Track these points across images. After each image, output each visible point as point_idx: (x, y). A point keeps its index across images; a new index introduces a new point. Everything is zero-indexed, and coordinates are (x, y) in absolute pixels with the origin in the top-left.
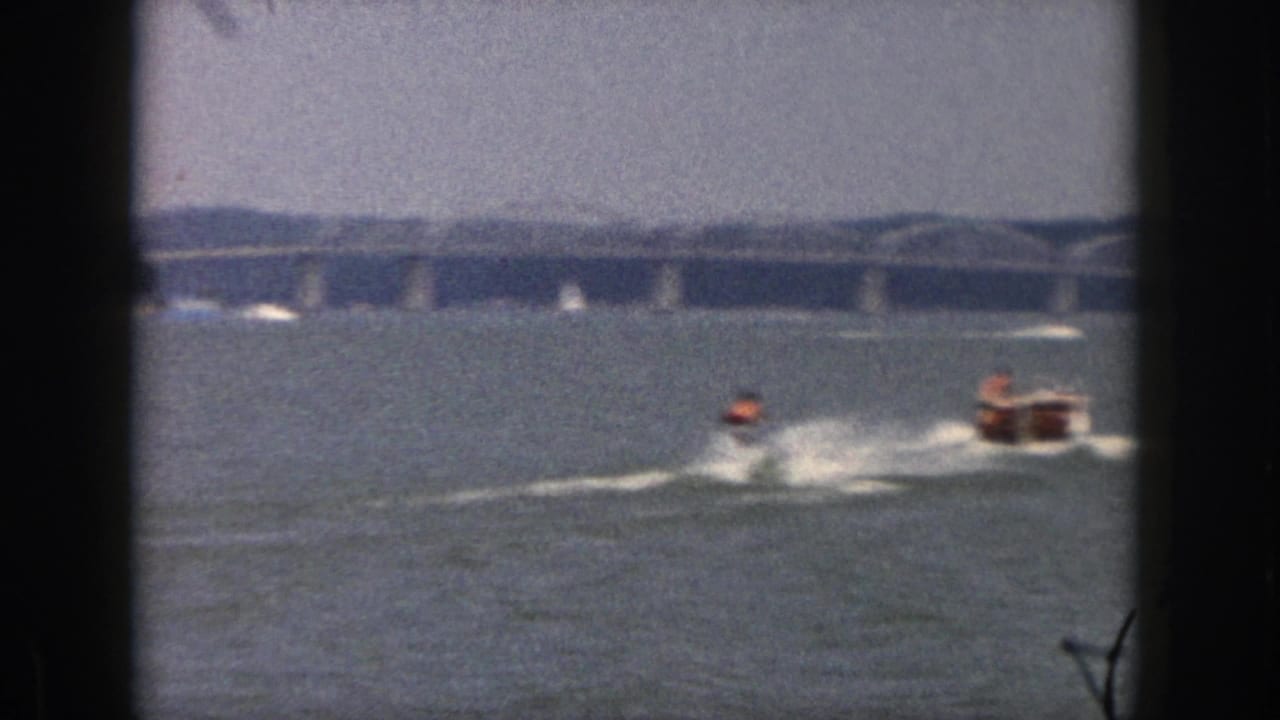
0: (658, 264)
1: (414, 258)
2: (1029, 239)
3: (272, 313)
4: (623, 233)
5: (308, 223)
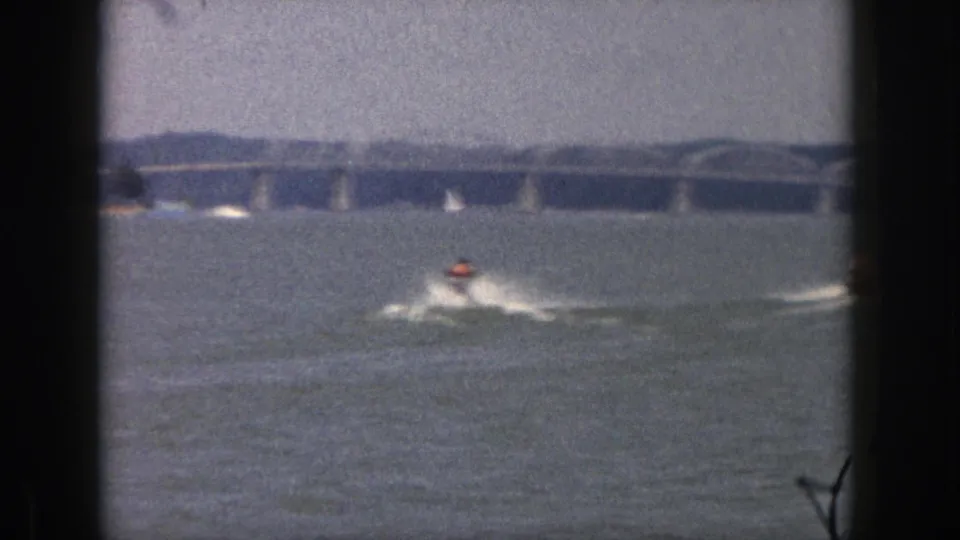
0: (523, 175)
1: (339, 172)
3: (230, 213)
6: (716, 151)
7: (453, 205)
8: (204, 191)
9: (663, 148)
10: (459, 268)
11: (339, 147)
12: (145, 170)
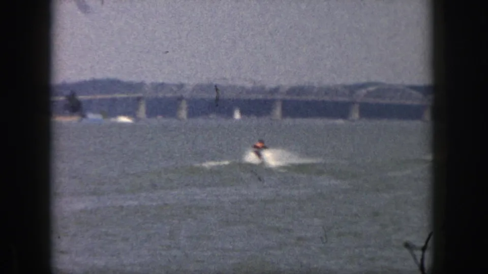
2: (414, 93)
8: (112, 109)
9: (345, 87)
12: (81, 97)
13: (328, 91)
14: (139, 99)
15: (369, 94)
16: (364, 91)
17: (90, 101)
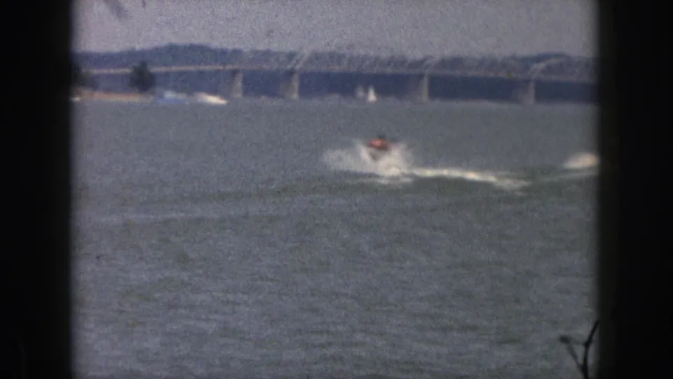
3: (214, 100)
4: (401, 62)
5: (237, 52)
6: (553, 61)
7: (372, 97)
10: (378, 143)
11: (291, 56)
13: (492, 64)
14: (234, 72)
15: (549, 70)
16: (542, 65)
17: (167, 74)
